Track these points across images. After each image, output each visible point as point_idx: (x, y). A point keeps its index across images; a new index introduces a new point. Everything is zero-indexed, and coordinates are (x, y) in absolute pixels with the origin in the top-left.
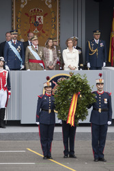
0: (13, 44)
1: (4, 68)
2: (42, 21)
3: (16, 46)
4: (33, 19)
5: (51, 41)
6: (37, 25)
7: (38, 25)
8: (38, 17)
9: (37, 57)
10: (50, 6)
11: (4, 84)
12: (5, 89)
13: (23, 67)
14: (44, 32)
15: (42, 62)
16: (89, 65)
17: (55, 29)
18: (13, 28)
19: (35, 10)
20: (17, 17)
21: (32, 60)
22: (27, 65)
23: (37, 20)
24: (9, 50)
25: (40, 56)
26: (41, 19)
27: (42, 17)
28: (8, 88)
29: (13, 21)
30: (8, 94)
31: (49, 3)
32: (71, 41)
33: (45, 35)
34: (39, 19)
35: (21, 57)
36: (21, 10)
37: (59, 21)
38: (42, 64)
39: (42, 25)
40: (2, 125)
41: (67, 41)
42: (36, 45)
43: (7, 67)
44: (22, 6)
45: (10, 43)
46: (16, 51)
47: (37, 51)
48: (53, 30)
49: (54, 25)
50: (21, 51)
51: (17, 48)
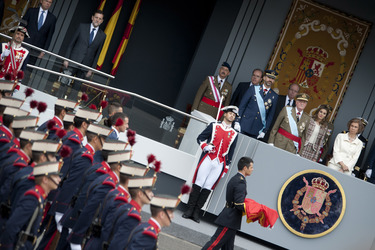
0: (262, 92)
1: (233, 126)
2: (321, 73)
3: (265, 98)
4: (307, 63)
5: (324, 111)
6: (309, 74)
7: (311, 76)
8: (316, 63)
9: (294, 130)
10: (343, 53)
11: (222, 152)
12: (222, 159)
13: (262, 135)
14: (316, 91)
15: (299, 140)
16: (369, 173)
17: (337, 94)
18: (268, 66)
19: (315, 50)
20: (282, 50)
21: (284, 131)
22: (272, 135)
23: (313, 67)
24: (252, 101)
25: (299, 130)
26: (320, 68)
27: (323, 66)
28: (227, 160)
29: (273, 53)
30: (224, 170)
31: (343, 47)
32: (356, 125)
33: (315, 96)
34: (317, 67)
35: (266, 119)
36: (293, 41)
37: (348, 83)
38: (296, 144)
39: (317, 79)
40: (196, 216)
41: (351, 122)
42: (300, 110)
43: (238, 126)
44: (298, 36)
45: (257, 89)
46: (262, 106)
47: (298, 120)
48: (333, 93)
49: (336, 86)
50: (270, 108)
51: (265, 100)
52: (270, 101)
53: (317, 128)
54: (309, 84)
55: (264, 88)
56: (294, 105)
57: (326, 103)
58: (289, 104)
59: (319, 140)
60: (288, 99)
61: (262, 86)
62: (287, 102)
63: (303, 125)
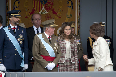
0: (12, 32)
5: (68, 27)
14: (55, 13)
18: (7, 8)
24: (6, 41)
48: (70, 9)
49: (70, 3)
50: (23, 41)
51: (17, 37)
52: (21, 36)
53: (68, 44)
54: (47, 10)
55: (12, 27)
56: (42, 32)
57: (67, 20)
58: (38, 33)
59: (73, 53)
60: (35, 28)
61: (9, 27)
62: (36, 31)
63: (56, 45)
